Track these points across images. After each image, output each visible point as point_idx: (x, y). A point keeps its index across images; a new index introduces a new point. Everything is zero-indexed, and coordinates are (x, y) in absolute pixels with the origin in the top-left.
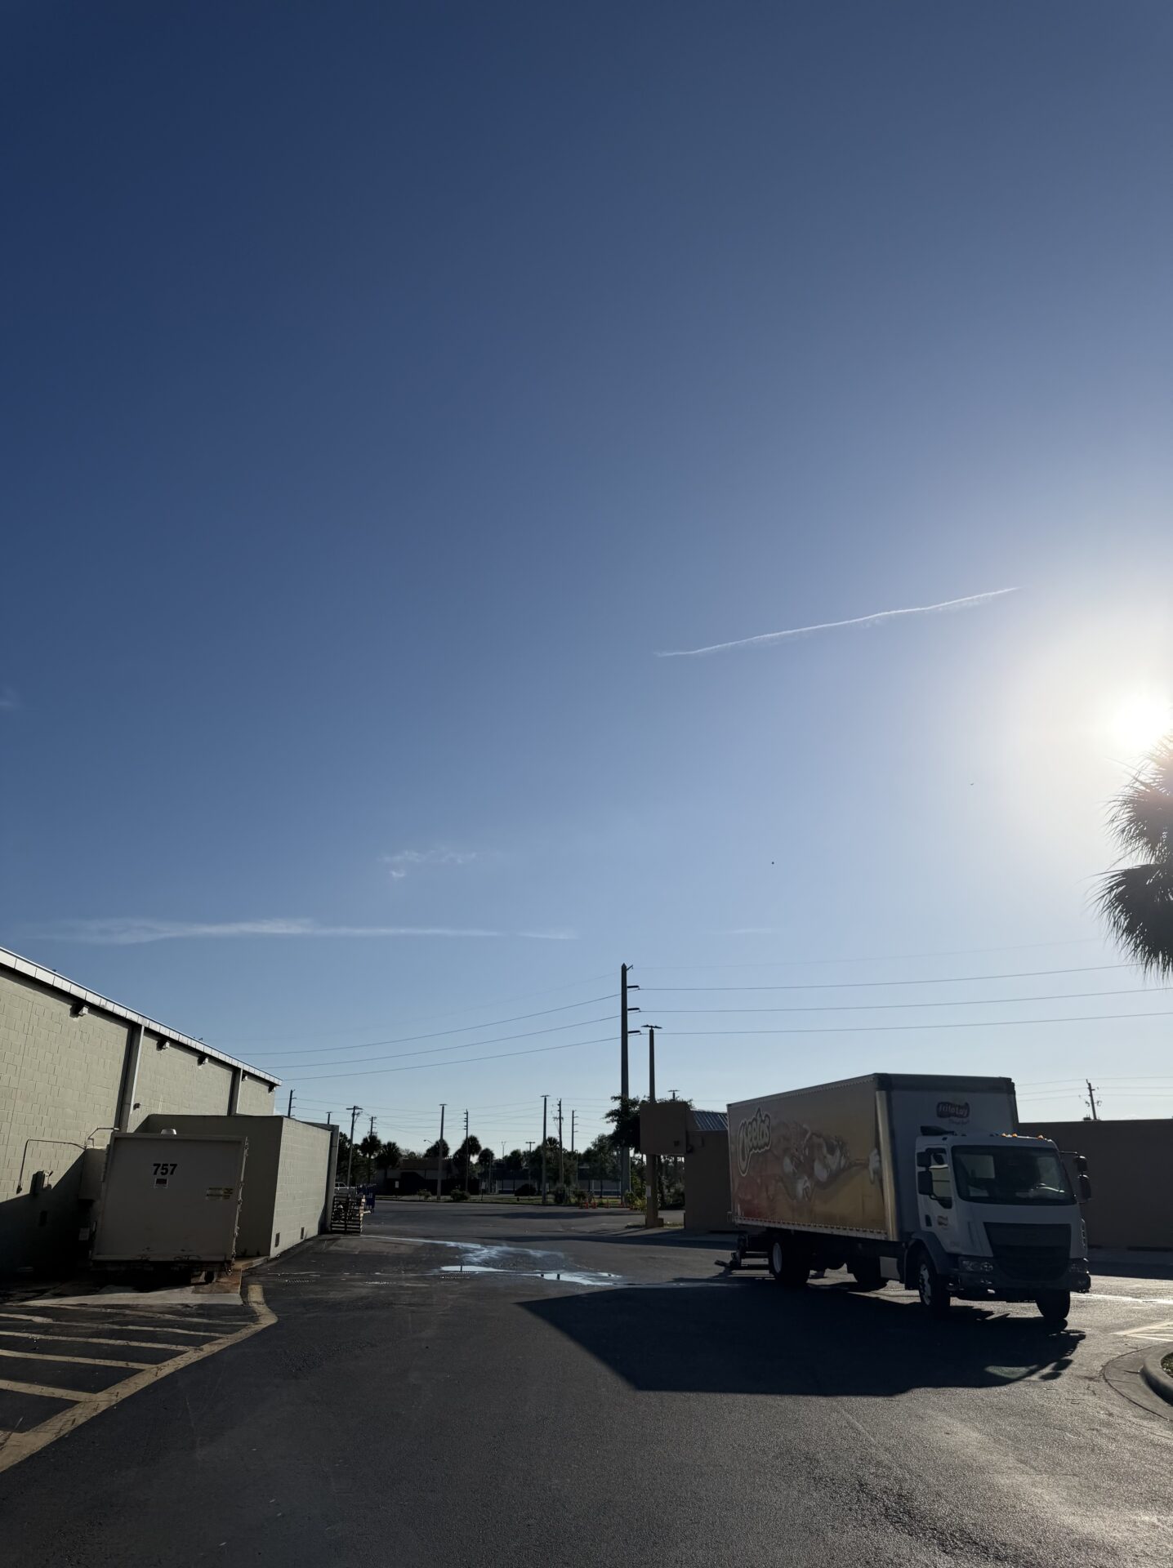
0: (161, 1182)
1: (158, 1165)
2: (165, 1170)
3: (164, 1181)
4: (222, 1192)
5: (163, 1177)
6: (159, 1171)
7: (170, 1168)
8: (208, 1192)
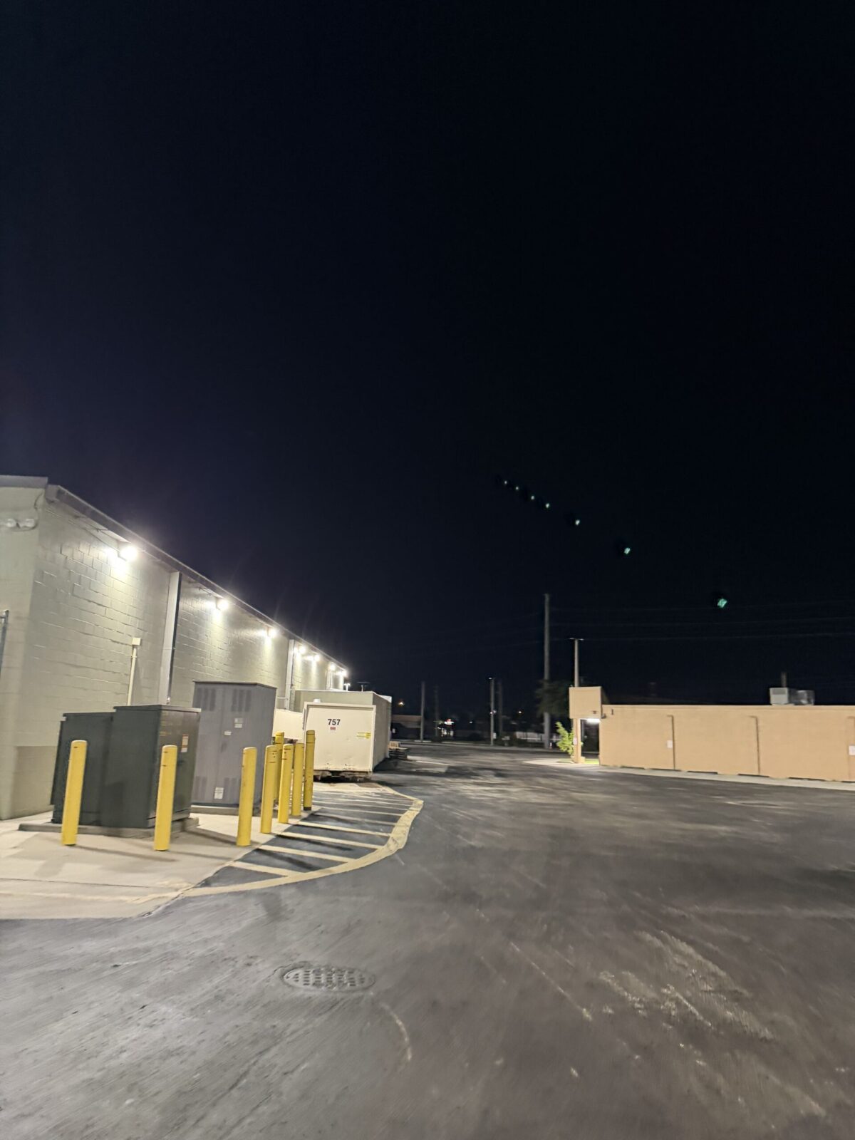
0: (332, 728)
1: (331, 720)
2: (334, 722)
3: (334, 729)
4: (365, 735)
5: (333, 726)
6: (331, 722)
7: (337, 722)
8: (358, 734)
